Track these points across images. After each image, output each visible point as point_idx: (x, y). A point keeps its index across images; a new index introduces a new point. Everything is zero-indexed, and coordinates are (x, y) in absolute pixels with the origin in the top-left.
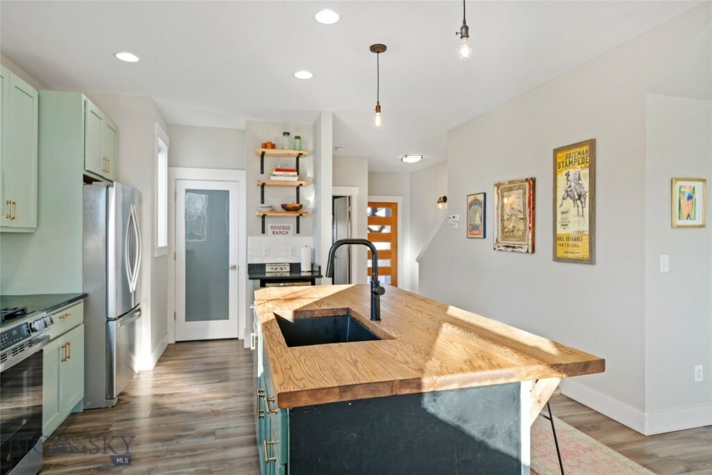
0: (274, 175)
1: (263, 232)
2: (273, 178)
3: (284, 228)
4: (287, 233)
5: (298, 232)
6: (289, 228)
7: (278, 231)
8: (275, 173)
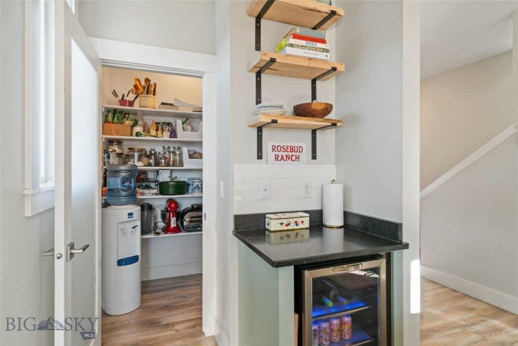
0: (292, 45)
1: (260, 157)
2: (289, 50)
3: (292, 149)
4: (298, 158)
5: (314, 157)
6: (300, 150)
7: (284, 154)
8: (292, 41)
